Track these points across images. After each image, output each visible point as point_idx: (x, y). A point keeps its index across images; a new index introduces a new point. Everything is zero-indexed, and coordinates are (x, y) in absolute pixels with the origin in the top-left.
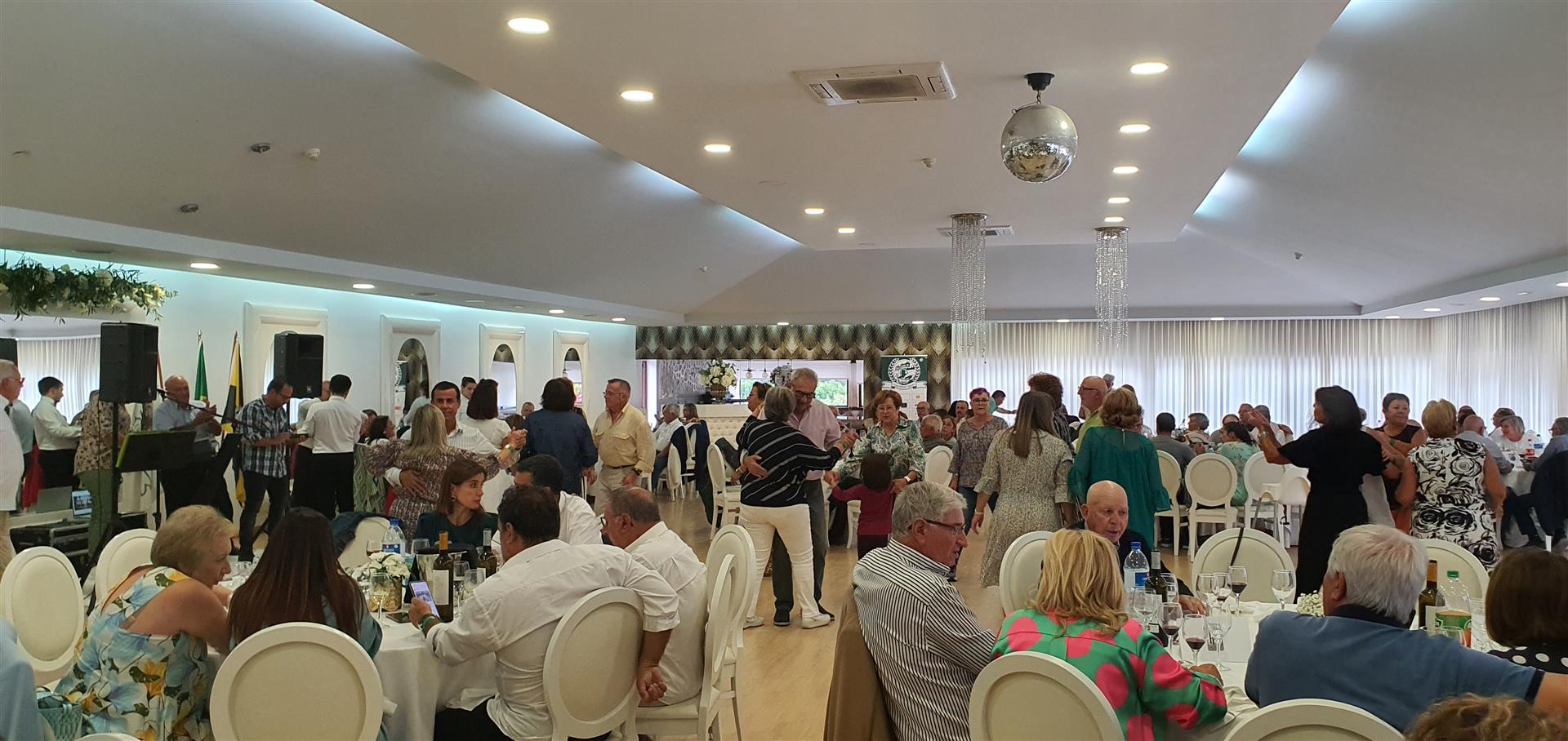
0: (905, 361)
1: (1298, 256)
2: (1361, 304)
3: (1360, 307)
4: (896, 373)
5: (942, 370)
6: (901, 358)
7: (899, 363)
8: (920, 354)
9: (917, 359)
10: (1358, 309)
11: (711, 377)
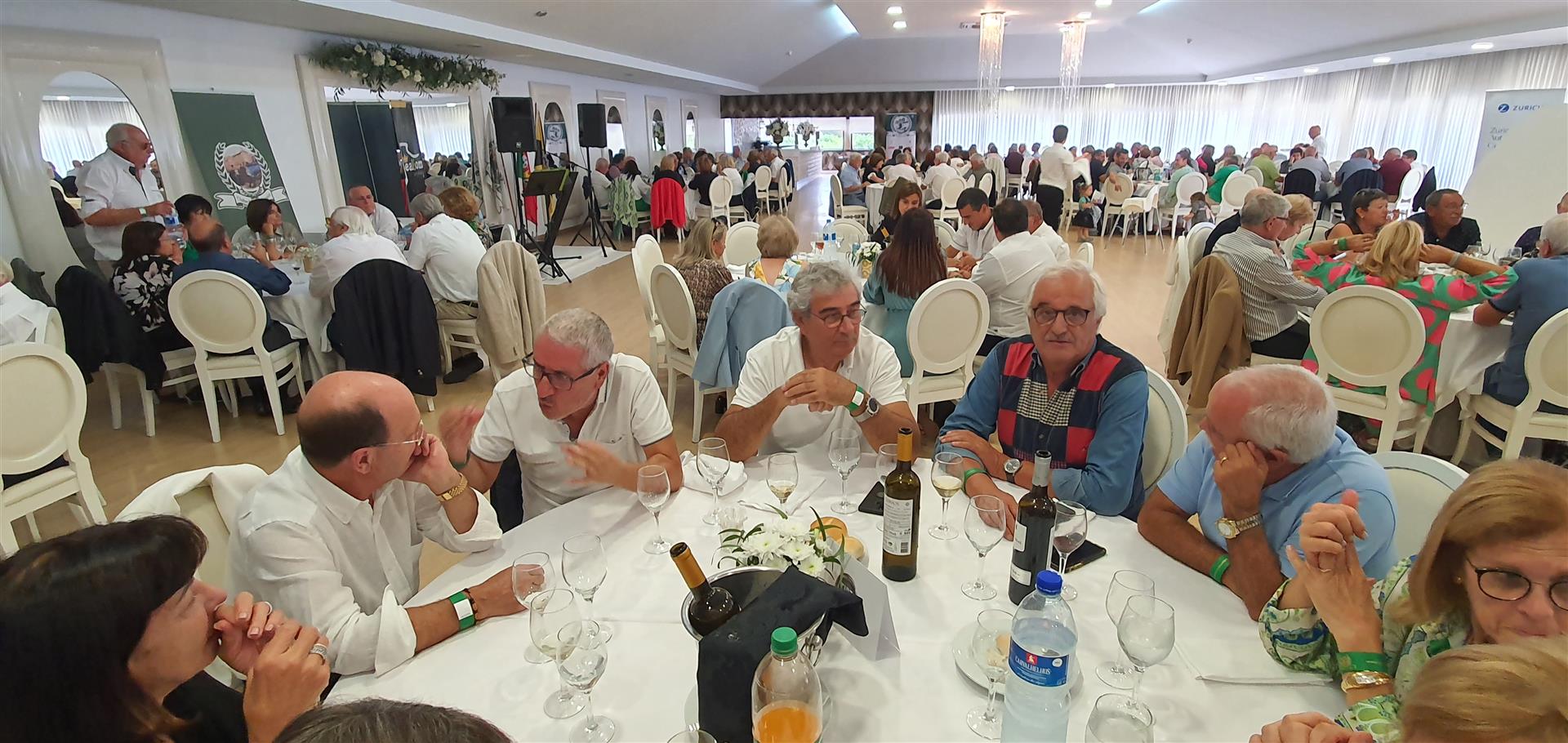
0: (902, 117)
1: (1189, 41)
2: (1206, 74)
3: (1206, 76)
4: (896, 126)
5: (926, 122)
6: (899, 116)
7: (898, 119)
8: (913, 113)
9: (910, 115)
10: (1205, 78)
11: (773, 130)
